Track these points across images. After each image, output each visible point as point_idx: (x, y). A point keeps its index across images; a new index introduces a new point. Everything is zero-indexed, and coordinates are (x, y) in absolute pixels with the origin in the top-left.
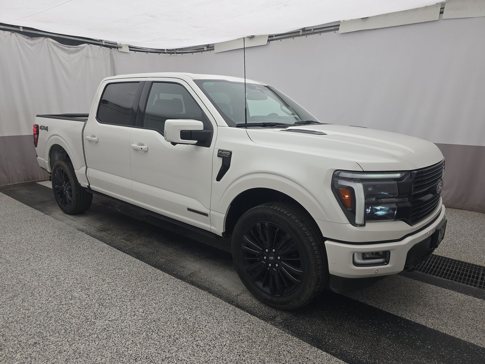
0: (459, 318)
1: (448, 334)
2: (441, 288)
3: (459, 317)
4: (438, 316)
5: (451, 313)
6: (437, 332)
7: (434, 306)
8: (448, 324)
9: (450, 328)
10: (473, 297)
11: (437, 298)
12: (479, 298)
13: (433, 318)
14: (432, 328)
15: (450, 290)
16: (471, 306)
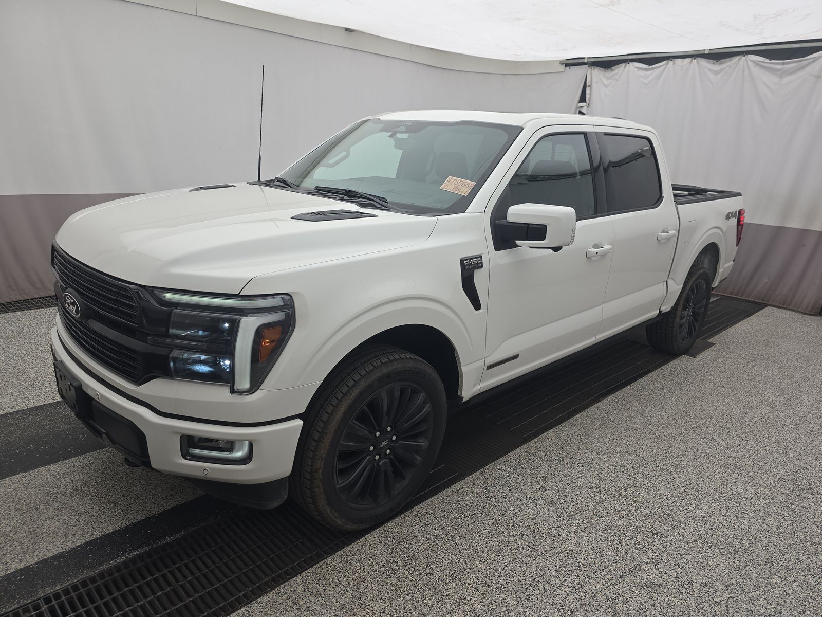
0: (17, 507)
1: (12, 477)
2: (94, 536)
3: (19, 510)
4: (45, 488)
5: (34, 507)
6: (26, 470)
7: (67, 499)
8: (22, 488)
9: (17, 485)
10: (28, 564)
11: (78, 513)
12: (16, 571)
13: (49, 482)
14: (36, 470)
15: (78, 546)
16: (17, 542)
